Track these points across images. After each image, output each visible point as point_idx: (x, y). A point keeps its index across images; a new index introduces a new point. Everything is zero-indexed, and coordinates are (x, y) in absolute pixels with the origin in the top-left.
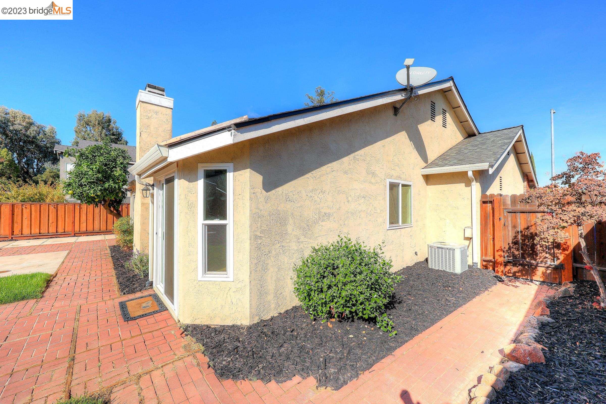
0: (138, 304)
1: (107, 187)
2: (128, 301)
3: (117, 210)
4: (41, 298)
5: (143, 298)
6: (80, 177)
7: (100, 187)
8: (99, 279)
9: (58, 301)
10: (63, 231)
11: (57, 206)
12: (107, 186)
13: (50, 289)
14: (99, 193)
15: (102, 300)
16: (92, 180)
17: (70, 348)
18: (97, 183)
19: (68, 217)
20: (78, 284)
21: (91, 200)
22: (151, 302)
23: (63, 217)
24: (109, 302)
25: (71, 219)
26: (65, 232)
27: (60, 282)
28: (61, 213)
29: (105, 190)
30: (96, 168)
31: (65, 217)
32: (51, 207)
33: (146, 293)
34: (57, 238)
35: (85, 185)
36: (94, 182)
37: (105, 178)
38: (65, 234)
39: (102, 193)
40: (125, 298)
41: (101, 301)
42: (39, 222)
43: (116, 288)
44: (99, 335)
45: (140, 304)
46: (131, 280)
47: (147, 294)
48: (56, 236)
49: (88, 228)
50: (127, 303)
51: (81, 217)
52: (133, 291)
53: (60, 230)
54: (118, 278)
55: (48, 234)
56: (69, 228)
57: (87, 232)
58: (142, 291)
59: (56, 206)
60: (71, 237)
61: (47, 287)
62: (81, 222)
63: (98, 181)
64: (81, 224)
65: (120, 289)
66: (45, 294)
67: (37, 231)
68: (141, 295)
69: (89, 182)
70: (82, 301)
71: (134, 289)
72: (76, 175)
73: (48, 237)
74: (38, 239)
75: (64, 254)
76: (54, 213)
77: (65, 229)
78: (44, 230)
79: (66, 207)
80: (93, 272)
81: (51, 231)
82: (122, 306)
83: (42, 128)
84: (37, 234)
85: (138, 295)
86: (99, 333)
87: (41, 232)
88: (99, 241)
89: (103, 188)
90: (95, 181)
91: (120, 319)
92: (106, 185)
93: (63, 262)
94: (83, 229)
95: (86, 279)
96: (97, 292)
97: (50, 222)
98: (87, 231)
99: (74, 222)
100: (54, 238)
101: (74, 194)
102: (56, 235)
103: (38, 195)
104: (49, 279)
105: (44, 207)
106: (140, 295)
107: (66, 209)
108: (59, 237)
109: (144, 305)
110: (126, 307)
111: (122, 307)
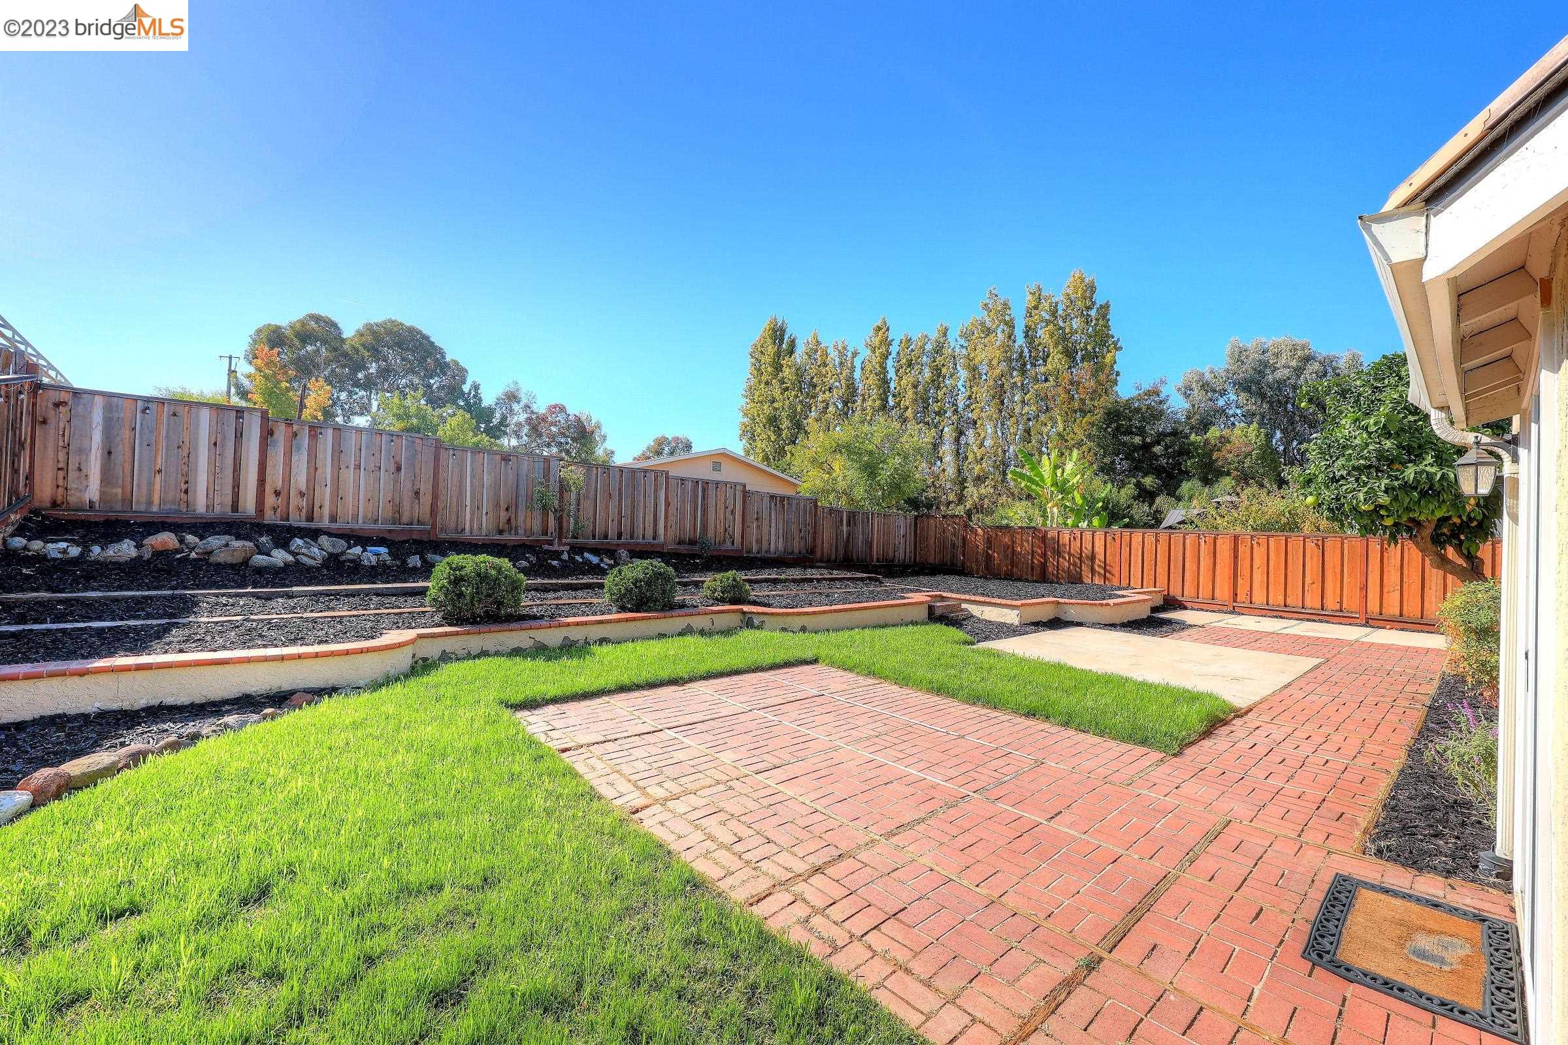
0: (1401, 923)
1: (1411, 479)
2: (1373, 887)
3: (1470, 557)
4: (1175, 755)
5: (1436, 912)
6: (1331, 457)
7: (1387, 481)
8: (1338, 762)
9: (1198, 781)
10: (1338, 607)
11: (1323, 542)
12: (1412, 476)
13: (1206, 743)
14: (1384, 499)
15: (1294, 835)
16: (1362, 462)
17: (1113, 926)
18: (1378, 470)
19: (1350, 575)
20: (1275, 757)
21: (1370, 521)
22: (1467, 950)
23: (1338, 570)
24: (1310, 852)
25: (1359, 579)
26: (1341, 611)
27: (1240, 734)
28: (1332, 560)
29: (1407, 487)
30: (1376, 424)
31: (1342, 571)
32: (1310, 545)
33: (1465, 896)
34: (1321, 622)
35: (1342, 477)
36: (1370, 467)
37: (1409, 450)
38: (1341, 617)
39: (1396, 499)
40: (1369, 870)
41: (1290, 838)
42: (1283, 578)
43: (1366, 814)
44: (1198, 946)
45: (1410, 930)
46: (1439, 815)
47: (1468, 901)
48: (1321, 617)
49: (1405, 608)
50: (1365, 894)
51: (1385, 577)
52: (1415, 861)
53: (1331, 604)
54: (1397, 786)
55: (1303, 611)
56: (1352, 602)
57: (1401, 619)
58: (1455, 881)
59: (1320, 543)
60: (1356, 625)
61: (1207, 734)
62: (1385, 590)
63: (1386, 463)
64: (1385, 595)
65: (1376, 826)
66: (1188, 751)
67: (1281, 601)
68: (1441, 893)
69: (1354, 468)
70: (1241, 810)
71: (1423, 853)
72: (1319, 453)
73: (1302, 616)
74: (1281, 617)
75: (1306, 663)
76: (1315, 559)
77: (1341, 603)
78: (1294, 600)
79: (1346, 546)
80: (1337, 738)
81: (1308, 603)
82: (1339, 892)
83: (1332, 361)
84: (1279, 606)
85: (1430, 885)
86: (1205, 935)
87: (1289, 602)
88: (1428, 650)
89: (1396, 483)
90: (1374, 462)
91: (1297, 942)
92: (1410, 473)
93: (1289, 684)
94: (1393, 609)
95: (1306, 749)
96: (1304, 803)
97: (1308, 580)
98: (1401, 615)
99: (1365, 588)
100: (1314, 621)
101: (1320, 505)
102: (1321, 615)
103: (1287, 515)
104: (1222, 716)
105: (1295, 543)
106: (1432, 891)
107: (1346, 552)
108: (1328, 622)
109: (1423, 942)
110: (1347, 907)
111: (1335, 899)
